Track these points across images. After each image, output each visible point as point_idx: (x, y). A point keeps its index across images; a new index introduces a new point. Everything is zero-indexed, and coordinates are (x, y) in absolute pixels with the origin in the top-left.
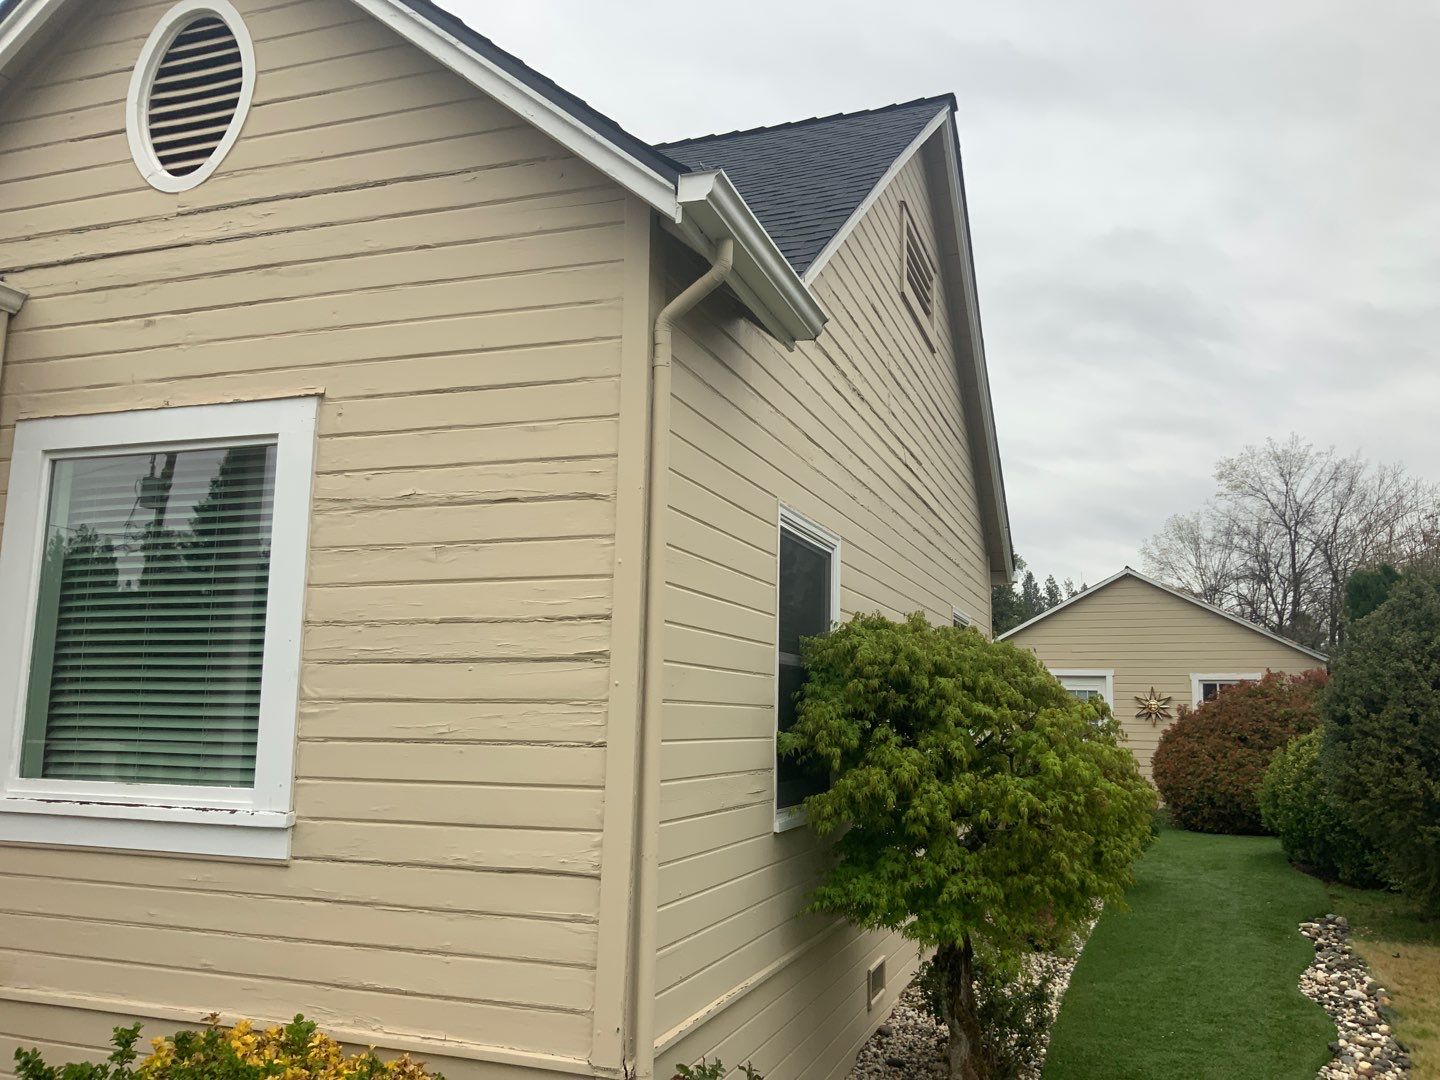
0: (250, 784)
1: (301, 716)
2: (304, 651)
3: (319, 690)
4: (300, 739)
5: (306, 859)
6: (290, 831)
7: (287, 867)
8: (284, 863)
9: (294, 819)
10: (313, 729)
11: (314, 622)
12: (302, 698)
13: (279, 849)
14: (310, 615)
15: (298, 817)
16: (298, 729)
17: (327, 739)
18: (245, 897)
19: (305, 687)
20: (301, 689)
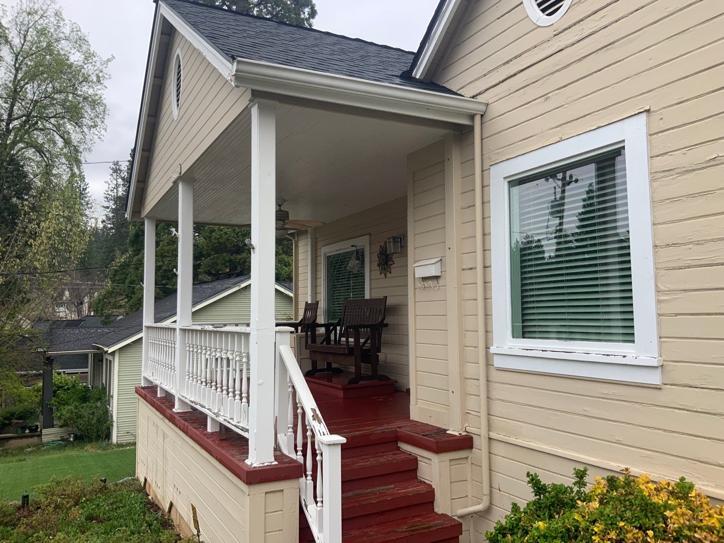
0: (633, 341)
1: (659, 302)
2: (655, 263)
3: (668, 286)
4: (659, 315)
5: (671, 385)
6: (660, 369)
7: (660, 389)
8: (658, 387)
9: (662, 361)
10: (666, 309)
11: (660, 246)
12: (658, 291)
13: (655, 378)
14: (657, 242)
15: (664, 361)
16: (657, 309)
17: (676, 315)
18: (636, 404)
19: (659, 285)
20: (656, 286)
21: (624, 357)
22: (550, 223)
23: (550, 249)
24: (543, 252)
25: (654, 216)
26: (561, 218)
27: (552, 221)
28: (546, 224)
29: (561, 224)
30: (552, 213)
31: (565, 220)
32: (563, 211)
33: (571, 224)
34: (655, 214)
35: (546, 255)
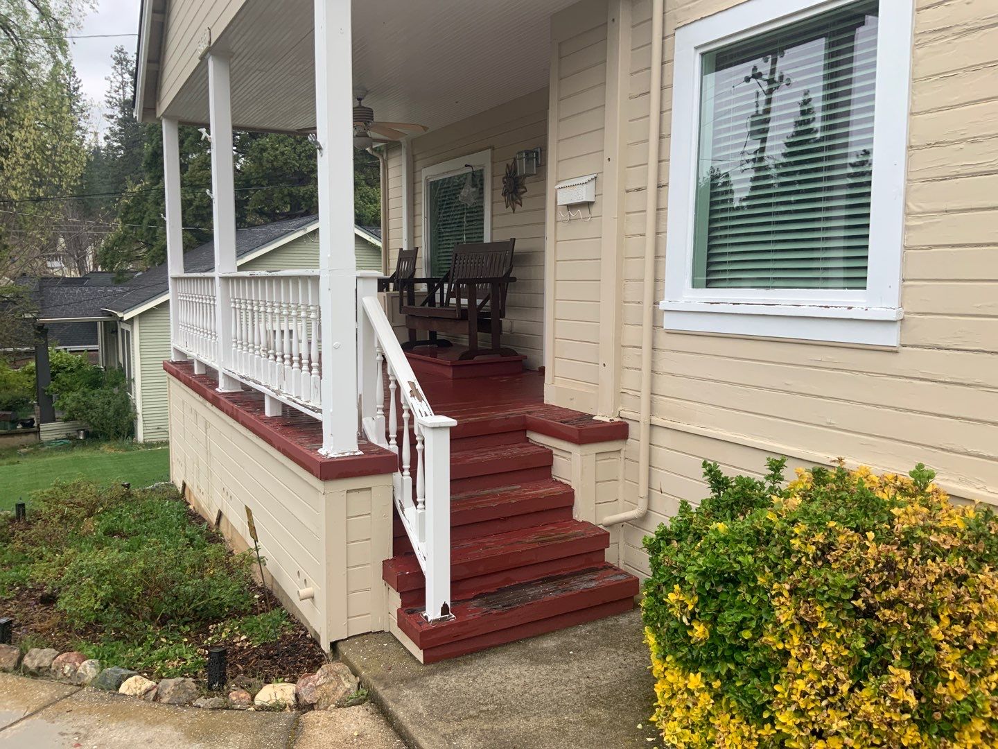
0: (865, 288)
1: (907, 228)
2: (908, 172)
3: (921, 204)
4: (906, 248)
5: (912, 346)
6: (899, 324)
7: (896, 352)
8: (894, 349)
9: (903, 314)
10: (916, 239)
11: (916, 146)
12: (907, 213)
13: (890, 337)
14: (913, 141)
15: (905, 313)
16: (904, 240)
17: (930, 247)
18: (860, 374)
19: (910, 204)
20: (906, 205)
21: (850, 308)
22: (747, 148)
23: (741, 187)
24: (732, 192)
25: (913, 102)
26: (764, 140)
27: (752, 144)
28: (741, 149)
29: (762, 150)
30: (751, 134)
31: (768, 144)
32: (766, 131)
33: (776, 150)
34: (915, 98)
35: (736, 196)
